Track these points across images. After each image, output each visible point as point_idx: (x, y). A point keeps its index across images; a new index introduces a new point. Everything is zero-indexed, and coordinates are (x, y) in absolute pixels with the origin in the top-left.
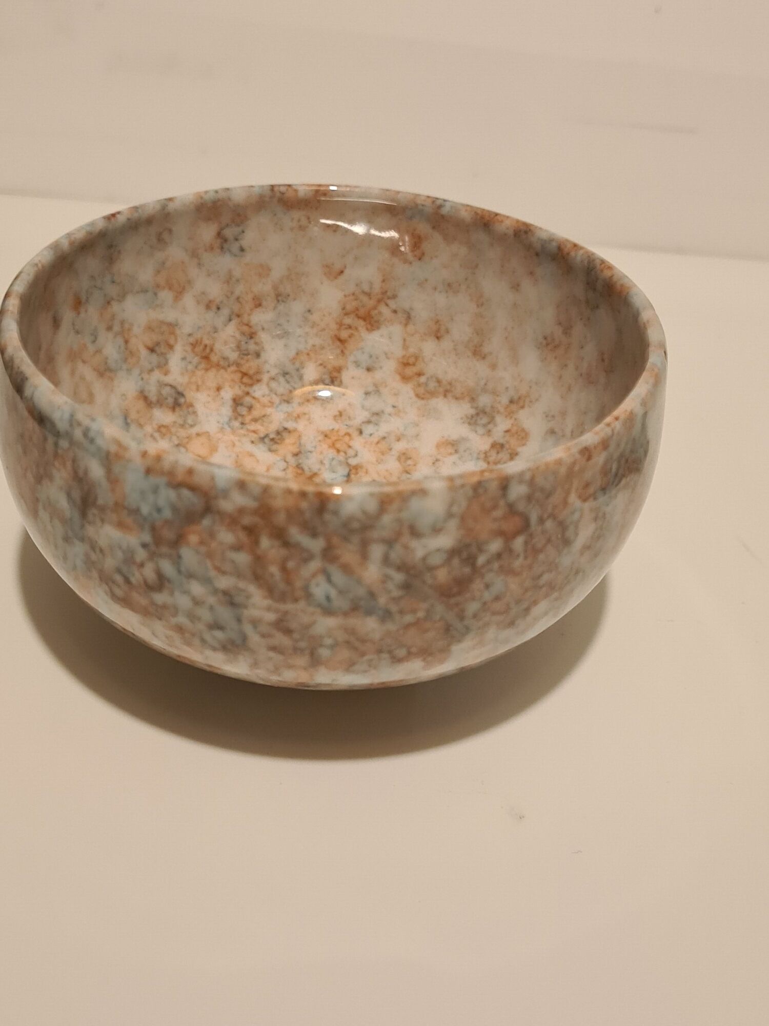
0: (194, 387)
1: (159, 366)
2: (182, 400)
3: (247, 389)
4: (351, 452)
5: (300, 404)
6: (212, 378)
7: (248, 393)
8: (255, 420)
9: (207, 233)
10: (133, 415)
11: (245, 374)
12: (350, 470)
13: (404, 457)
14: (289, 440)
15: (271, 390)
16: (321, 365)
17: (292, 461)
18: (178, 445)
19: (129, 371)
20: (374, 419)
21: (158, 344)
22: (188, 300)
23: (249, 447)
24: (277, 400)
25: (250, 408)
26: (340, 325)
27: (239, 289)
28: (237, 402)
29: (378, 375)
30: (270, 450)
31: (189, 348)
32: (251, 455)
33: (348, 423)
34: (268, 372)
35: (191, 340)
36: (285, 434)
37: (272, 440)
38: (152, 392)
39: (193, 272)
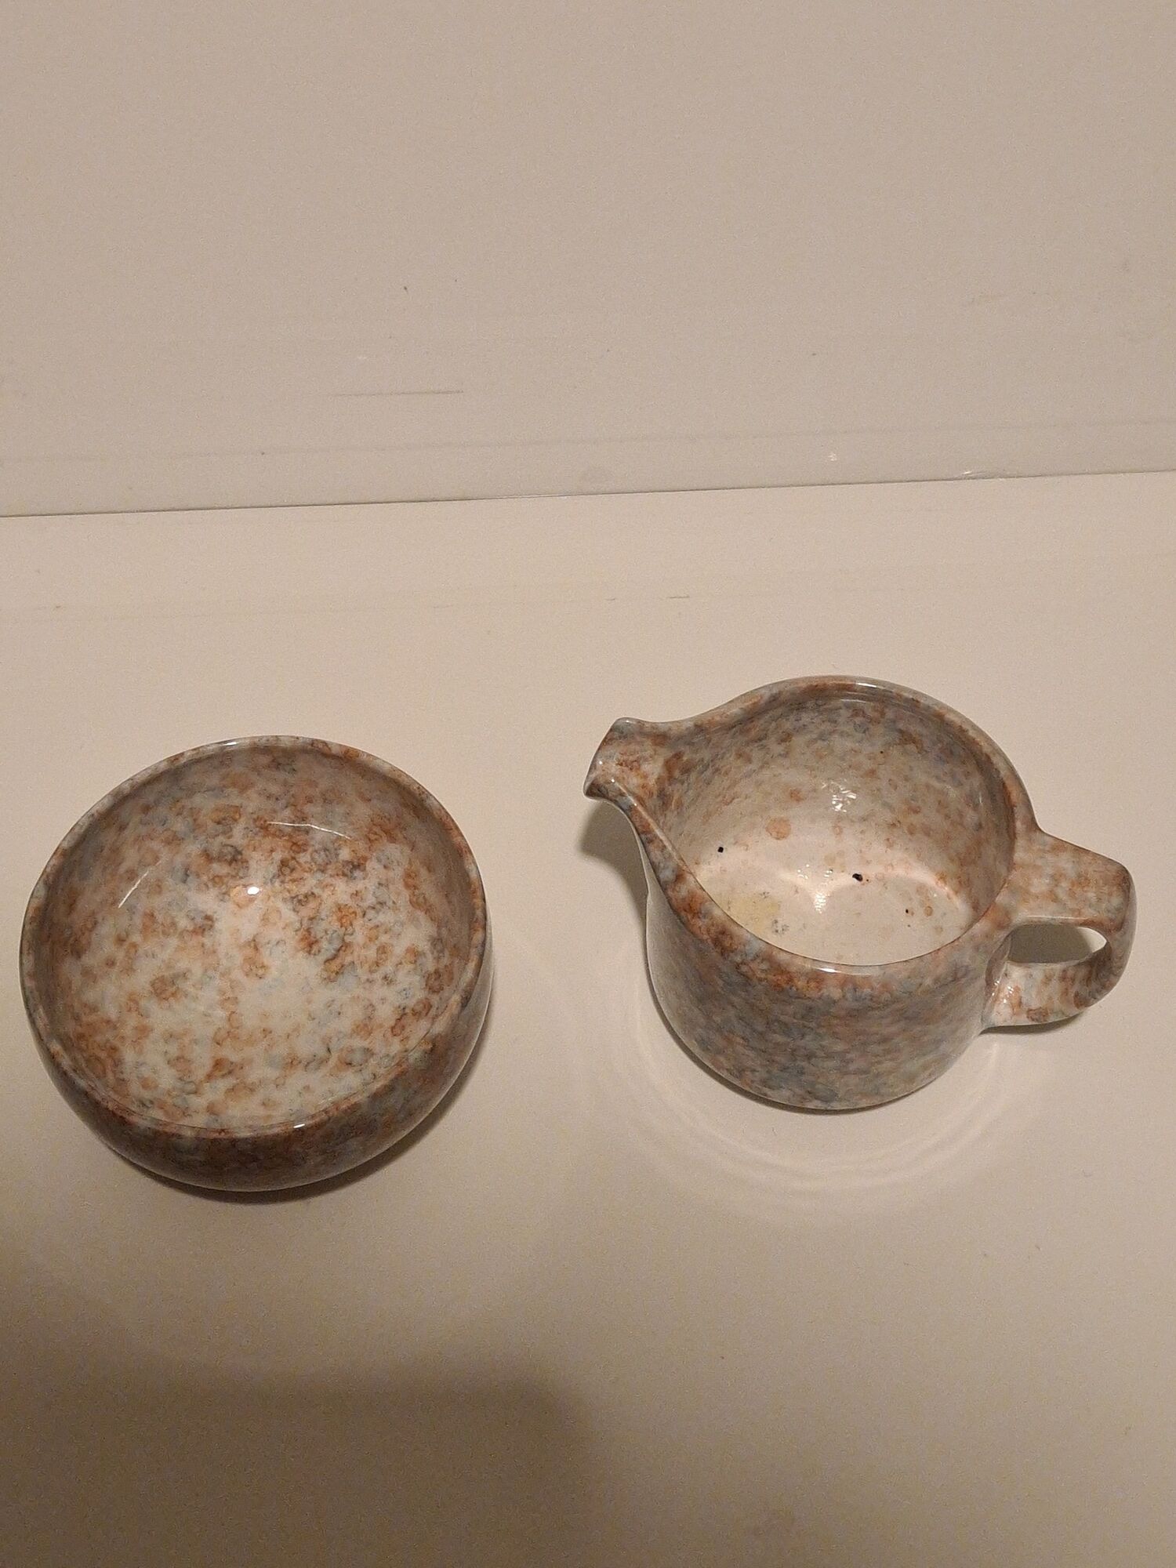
0: (251, 848)
1: (224, 833)
2: (239, 857)
3: (293, 855)
4: (350, 930)
5: (331, 876)
6: (268, 843)
7: (294, 858)
8: (293, 881)
9: (265, 760)
10: (193, 868)
11: (295, 844)
12: (342, 946)
13: (383, 950)
14: (312, 904)
15: (313, 859)
16: (353, 851)
17: (305, 922)
18: (224, 894)
19: (195, 838)
20: (378, 906)
21: (224, 819)
22: (252, 793)
23: (280, 904)
24: (315, 868)
25: (293, 870)
26: (371, 830)
27: (293, 791)
28: (284, 863)
29: (391, 874)
30: (294, 910)
31: (251, 822)
32: (279, 911)
33: (361, 904)
34: (313, 846)
35: (255, 816)
36: (311, 899)
37: (300, 901)
38: (215, 852)
39: (254, 777)
